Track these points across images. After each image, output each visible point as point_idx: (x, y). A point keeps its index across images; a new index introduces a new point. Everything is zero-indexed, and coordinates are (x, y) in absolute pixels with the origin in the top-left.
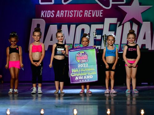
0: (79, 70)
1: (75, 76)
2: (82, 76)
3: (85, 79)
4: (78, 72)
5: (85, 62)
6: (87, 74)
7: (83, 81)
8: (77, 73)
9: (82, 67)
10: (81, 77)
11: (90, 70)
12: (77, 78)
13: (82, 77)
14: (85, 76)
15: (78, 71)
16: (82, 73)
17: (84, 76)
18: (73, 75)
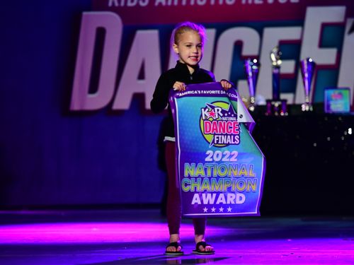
0: (206, 170)
1: (193, 190)
2: (212, 193)
3: (221, 203)
4: (202, 178)
5: (228, 144)
6: (229, 190)
7: (213, 210)
8: (199, 180)
9: (219, 162)
10: (209, 195)
11: (241, 173)
12: (196, 200)
13: (214, 195)
14: (221, 196)
15: (202, 173)
16: (214, 180)
17: (218, 193)
18: (186, 185)
